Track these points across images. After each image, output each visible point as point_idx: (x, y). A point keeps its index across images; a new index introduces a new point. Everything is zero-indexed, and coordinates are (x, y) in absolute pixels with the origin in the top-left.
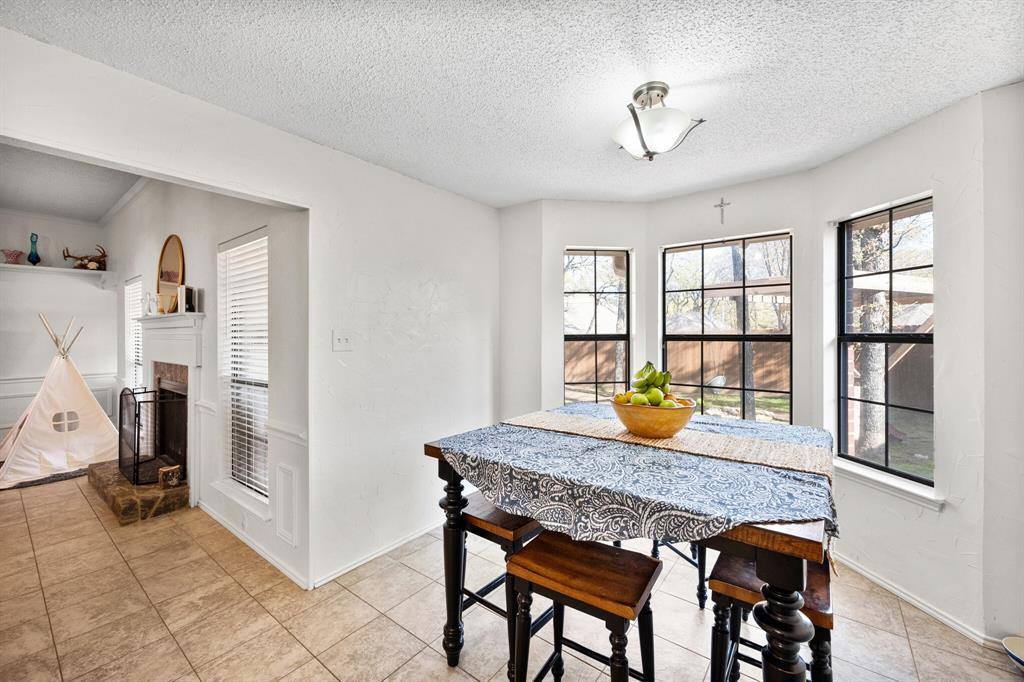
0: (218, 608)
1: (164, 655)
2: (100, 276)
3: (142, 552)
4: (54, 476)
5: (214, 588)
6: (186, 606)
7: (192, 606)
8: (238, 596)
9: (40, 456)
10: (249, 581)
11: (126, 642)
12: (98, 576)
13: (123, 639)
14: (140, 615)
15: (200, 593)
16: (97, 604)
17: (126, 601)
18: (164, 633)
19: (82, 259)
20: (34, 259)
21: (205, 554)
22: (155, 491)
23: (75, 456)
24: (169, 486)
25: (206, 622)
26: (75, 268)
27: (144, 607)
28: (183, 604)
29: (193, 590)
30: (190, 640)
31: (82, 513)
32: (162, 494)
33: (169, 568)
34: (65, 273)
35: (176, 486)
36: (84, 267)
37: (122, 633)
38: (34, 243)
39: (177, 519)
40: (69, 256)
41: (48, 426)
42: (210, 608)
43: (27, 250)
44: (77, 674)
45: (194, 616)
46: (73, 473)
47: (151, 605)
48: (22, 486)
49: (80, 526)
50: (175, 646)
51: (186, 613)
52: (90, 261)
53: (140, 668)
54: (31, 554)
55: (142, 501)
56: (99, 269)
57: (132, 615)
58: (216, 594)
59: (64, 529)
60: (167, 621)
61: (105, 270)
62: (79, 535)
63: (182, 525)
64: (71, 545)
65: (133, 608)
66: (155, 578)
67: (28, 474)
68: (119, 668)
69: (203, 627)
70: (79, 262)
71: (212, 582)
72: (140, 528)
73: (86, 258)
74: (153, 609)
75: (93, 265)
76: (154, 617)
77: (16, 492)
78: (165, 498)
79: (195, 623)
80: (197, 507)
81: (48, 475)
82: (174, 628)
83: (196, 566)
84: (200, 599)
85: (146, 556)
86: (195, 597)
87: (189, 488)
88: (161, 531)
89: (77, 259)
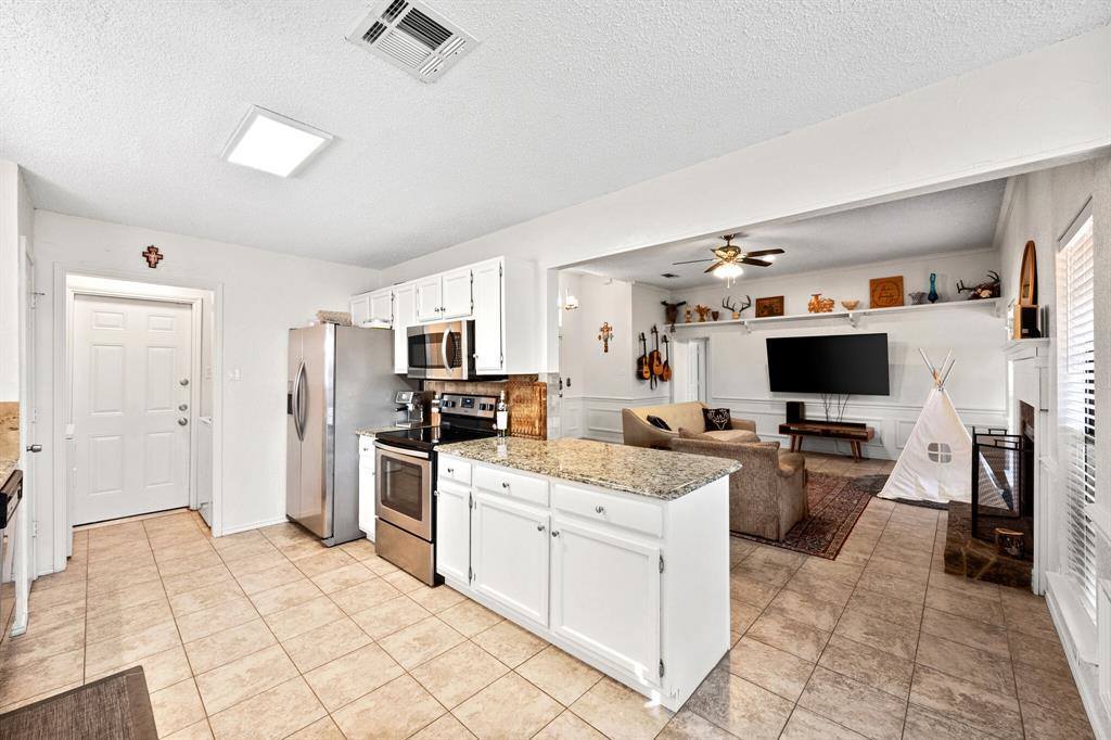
0: (972, 721)
1: (888, 713)
2: (994, 303)
3: (944, 606)
4: (924, 501)
5: (986, 697)
6: (942, 690)
7: (948, 695)
8: (1008, 731)
9: (916, 479)
10: (1037, 728)
11: (872, 673)
12: (894, 603)
13: (870, 668)
14: (899, 661)
15: (966, 689)
16: (878, 626)
17: (898, 640)
18: (903, 694)
19: (975, 289)
20: (933, 297)
21: (1007, 655)
22: (988, 551)
23: (946, 489)
24: (1008, 554)
25: (949, 722)
26: (969, 299)
27: (906, 657)
28: (941, 684)
29: (962, 681)
30: (918, 723)
31: (923, 544)
32: (993, 559)
33: (958, 640)
34: (960, 306)
35: (1014, 557)
36: (977, 297)
37: (874, 663)
38: (933, 282)
39: (1005, 597)
40: (964, 288)
41: (925, 454)
42: (964, 714)
43: (927, 290)
44: (826, 666)
45: (942, 706)
46: (942, 504)
47: (912, 661)
48: (899, 501)
49: (914, 553)
50: (901, 715)
51: (937, 696)
52: (983, 289)
53: (864, 704)
54: (867, 557)
55: (968, 555)
56: (991, 296)
57: (892, 656)
58: (983, 706)
59: (902, 550)
60: (914, 687)
61: (999, 296)
62: (907, 560)
63: (1006, 607)
64: (896, 566)
65: (898, 651)
66: (936, 640)
67: (907, 493)
68: (851, 688)
69: (940, 723)
70: (972, 293)
71: (990, 690)
72: (961, 583)
73: (979, 287)
74: (912, 666)
75: (986, 293)
76: (906, 673)
77: (893, 504)
78: (996, 565)
79: (936, 712)
80: (1042, 598)
81: (920, 499)
82: (915, 698)
83: (986, 659)
84: (961, 695)
85: (944, 614)
86: (960, 689)
87: (1032, 567)
88: (979, 599)
89: (970, 289)
